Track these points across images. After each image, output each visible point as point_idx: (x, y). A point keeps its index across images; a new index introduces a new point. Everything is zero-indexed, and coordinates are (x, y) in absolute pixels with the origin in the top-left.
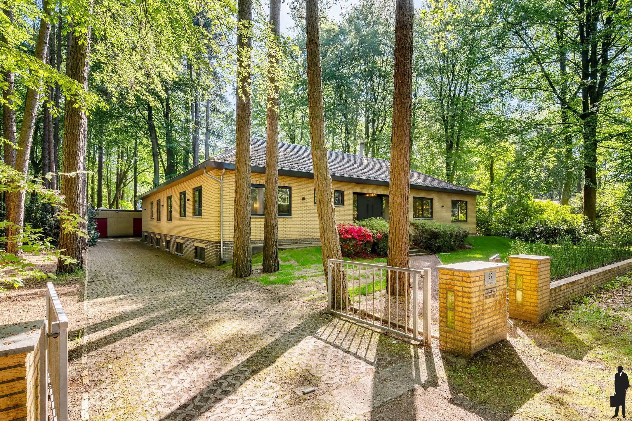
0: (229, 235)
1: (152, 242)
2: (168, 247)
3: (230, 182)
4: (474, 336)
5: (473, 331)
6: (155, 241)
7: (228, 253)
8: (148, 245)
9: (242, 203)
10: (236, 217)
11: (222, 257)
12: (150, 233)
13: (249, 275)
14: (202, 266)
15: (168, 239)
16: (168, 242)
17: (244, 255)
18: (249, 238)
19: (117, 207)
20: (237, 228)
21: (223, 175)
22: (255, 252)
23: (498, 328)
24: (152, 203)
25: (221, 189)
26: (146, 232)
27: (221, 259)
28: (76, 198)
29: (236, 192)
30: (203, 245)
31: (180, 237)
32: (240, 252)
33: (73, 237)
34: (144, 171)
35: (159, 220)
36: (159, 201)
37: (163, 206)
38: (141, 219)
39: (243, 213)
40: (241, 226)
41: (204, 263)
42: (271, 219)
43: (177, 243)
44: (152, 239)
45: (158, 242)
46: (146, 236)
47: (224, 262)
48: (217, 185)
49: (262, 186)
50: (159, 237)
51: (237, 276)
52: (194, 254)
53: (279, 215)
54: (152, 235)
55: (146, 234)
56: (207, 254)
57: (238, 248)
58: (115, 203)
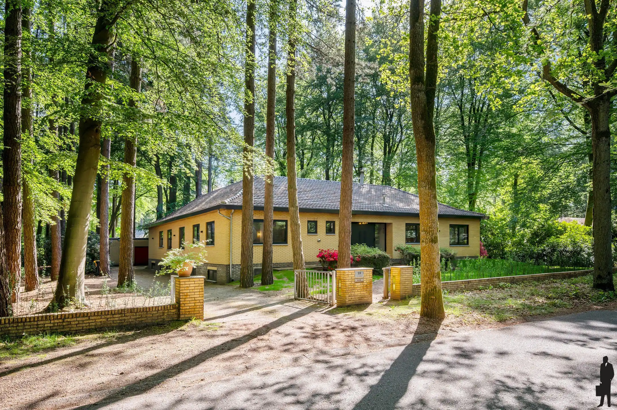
0: (237, 259)
3: (238, 220)
4: (347, 298)
5: (347, 296)
7: (235, 274)
9: (247, 237)
10: (243, 246)
11: (231, 277)
13: (252, 286)
14: (214, 283)
17: (248, 272)
18: (252, 261)
20: (243, 254)
21: (232, 214)
22: (257, 273)
23: (365, 297)
24: (161, 233)
25: (230, 224)
26: (151, 260)
27: (230, 278)
29: (243, 229)
30: (215, 269)
32: (245, 271)
35: (170, 248)
36: (170, 230)
37: (174, 235)
38: (148, 247)
39: (248, 244)
40: (246, 253)
41: (216, 282)
42: (268, 247)
46: (153, 264)
47: (233, 280)
48: (227, 222)
49: (262, 221)
51: (243, 287)
52: (206, 276)
53: (273, 243)
55: (154, 262)
56: (219, 274)
57: (244, 268)
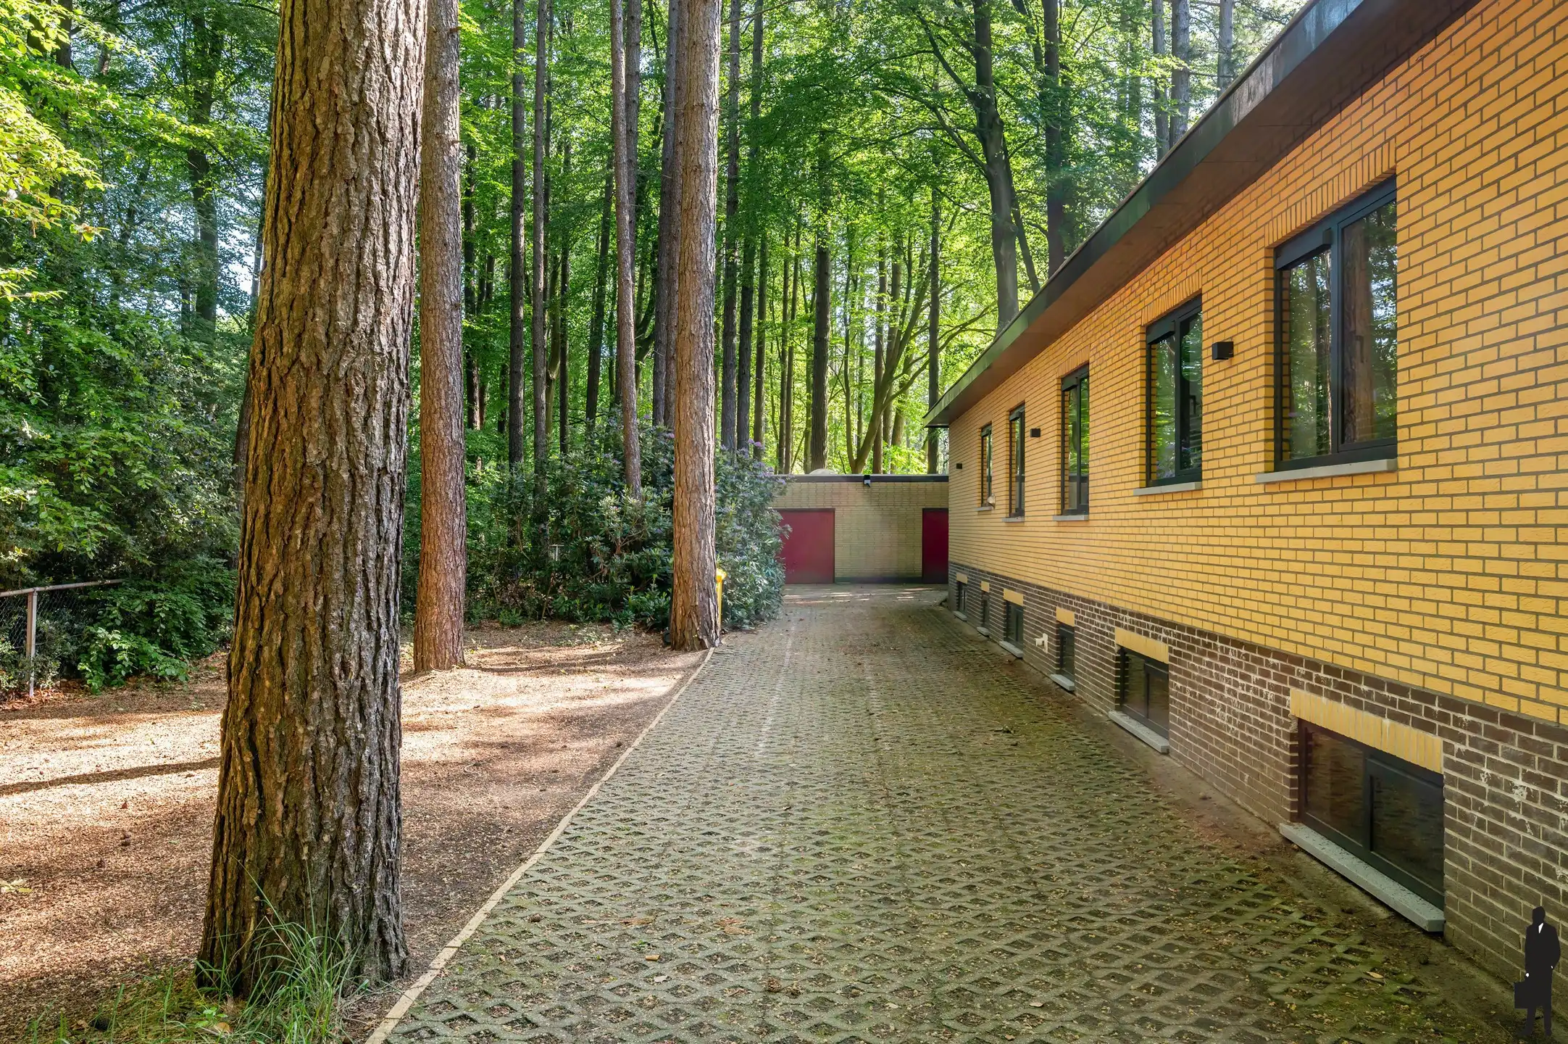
1: (985, 621)
2: (1064, 661)
6: (997, 612)
8: (968, 630)
12: (978, 574)
15: (1065, 616)
16: (1064, 637)
19: (876, 468)
24: (986, 430)
26: (962, 568)
28: (342, 309)
31: (1145, 623)
33: (305, 655)
34: (963, 328)
35: (1017, 510)
36: (1018, 414)
37: (1036, 433)
41: (1437, 934)
43: (1123, 650)
44: (985, 603)
45: (1014, 620)
46: (960, 584)
50: (1016, 597)
52: (1284, 778)
54: (985, 586)
55: (963, 578)
58: (871, 454)
